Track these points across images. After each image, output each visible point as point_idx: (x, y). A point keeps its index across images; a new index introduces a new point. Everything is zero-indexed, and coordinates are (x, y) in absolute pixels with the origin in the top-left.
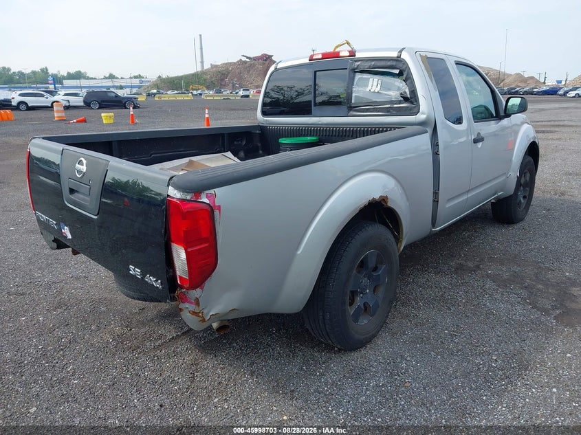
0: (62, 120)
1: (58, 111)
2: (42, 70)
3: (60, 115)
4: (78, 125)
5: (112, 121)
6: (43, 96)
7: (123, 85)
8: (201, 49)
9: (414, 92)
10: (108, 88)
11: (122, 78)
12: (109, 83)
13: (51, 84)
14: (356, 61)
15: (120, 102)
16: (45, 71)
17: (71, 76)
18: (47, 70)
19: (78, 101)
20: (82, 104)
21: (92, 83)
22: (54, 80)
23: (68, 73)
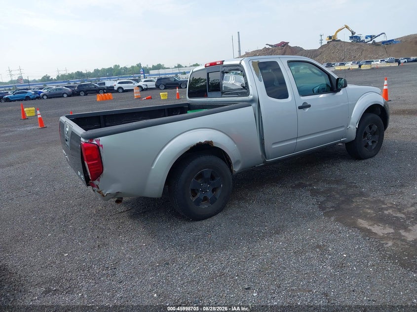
0: (139, 98)
1: (136, 93)
2: (138, 65)
3: (138, 95)
4: (146, 101)
5: (166, 98)
6: (131, 83)
7: (186, 71)
8: (239, 42)
9: (247, 83)
10: (176, 74)
11: (186, 67)
12: (177, 71)
13: (142, 74)
14: (223, 67)
15: (177, 84)
16: (139, 65)
17: (154, 68)
18: (140, 65)
19: (152, 85)
20: (155, 87)
21: (167, 71)
22: (143, 71)
23: (153, 66)
